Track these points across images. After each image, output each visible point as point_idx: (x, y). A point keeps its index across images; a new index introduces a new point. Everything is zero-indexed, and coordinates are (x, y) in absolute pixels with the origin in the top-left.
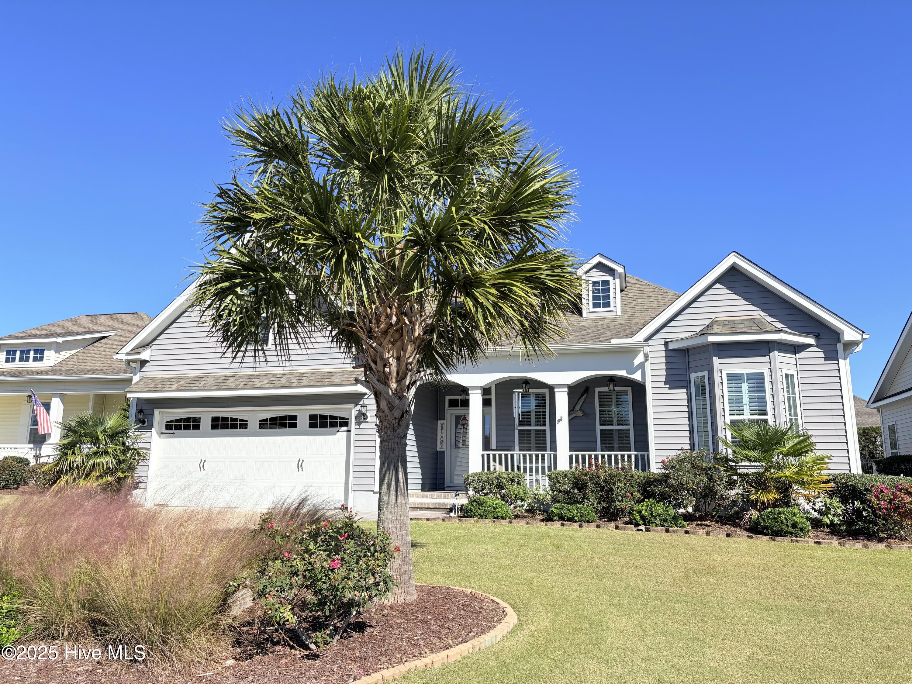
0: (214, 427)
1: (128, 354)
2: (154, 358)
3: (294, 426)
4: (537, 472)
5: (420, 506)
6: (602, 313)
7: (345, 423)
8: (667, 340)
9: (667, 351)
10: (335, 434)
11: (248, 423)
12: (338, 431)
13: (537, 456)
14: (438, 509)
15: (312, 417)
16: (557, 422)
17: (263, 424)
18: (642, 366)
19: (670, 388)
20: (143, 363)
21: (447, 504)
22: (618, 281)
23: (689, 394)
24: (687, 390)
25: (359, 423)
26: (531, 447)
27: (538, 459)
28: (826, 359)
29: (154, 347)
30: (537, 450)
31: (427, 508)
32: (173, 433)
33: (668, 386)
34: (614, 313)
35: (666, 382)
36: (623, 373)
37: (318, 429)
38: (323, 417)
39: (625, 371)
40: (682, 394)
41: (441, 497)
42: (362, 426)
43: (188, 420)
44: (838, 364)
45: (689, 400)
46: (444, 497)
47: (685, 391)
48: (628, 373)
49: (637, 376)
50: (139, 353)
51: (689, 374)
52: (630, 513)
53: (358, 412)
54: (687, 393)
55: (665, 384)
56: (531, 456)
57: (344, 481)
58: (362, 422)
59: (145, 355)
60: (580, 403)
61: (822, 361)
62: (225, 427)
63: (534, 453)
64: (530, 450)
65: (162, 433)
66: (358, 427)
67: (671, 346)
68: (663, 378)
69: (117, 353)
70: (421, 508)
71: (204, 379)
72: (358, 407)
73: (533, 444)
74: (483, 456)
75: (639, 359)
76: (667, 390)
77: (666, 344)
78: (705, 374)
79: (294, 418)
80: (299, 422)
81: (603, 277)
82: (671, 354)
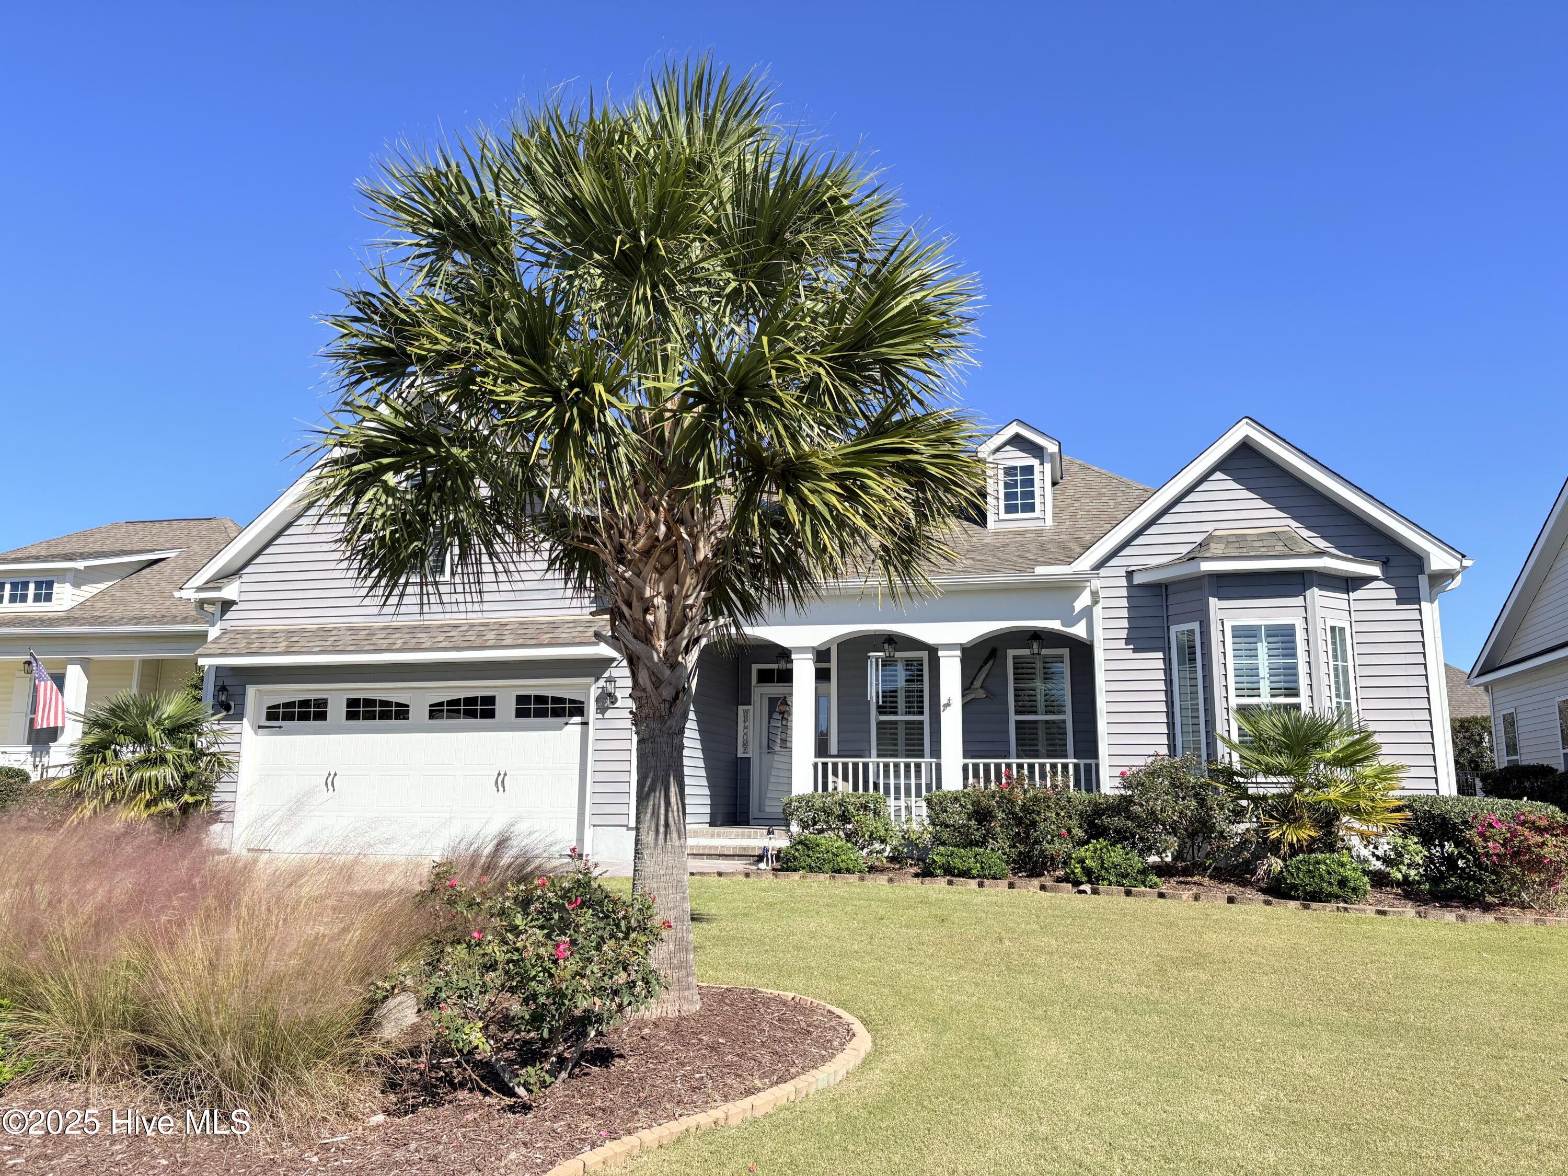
0: (351, 716)
1: (199, 589)
2: (245, 597)
3: (490, 714)
4: (908, 794)
5: (707, 852)
6: (1021, 521)
7: (577, 709)
8: (1131, 569)
9: (1131, 586)
10: (560, 729)
11: (411, 709)
12: (567, 724)
13: (907, 766)
14: (738, 856)
15: (521, 699)
16: (942, 708)
17: (436, 711)
18: (1087, 613)
19: (1135, 650)
20: (227, 605)
21: (754, 848)
22: (1048, 467)
23: (1167, 660)
24: (1164, 655)
25: (602, 710)
26: (897, 750)
27: (910, 771)
28: (1399, 601)
29: (245, 578)
30: (907, 756)
31: (720, 855)
32: (280, 727)
33: (1132, 647)
34: (1041, 523)
35: (1128, 641)
36: (1055, 625)
37: (532, 720)
38: (540, 699)
39: (1059, 622)
40: (1154, 661)
41: (743, 836)
42: (607, 715)
43: (305, 703)
44: (1420, 610)
45: (1168, 671)
46: (749, 837)
47: (1160, 655)
48: (1063, 625)
49: (1079, 630)
50: (219, 589)
51: (1168, 627)
52: (1065, 863)
53: (600, 690)
54: (1164, 659)
55: (1126, 644)
56: (897, 766)
57: (576, 809)
58: (608, 708)
59: (230, 591)
60: (982, 676)
61: (1393, 605)
62: (370, 716)
63: (902, 761)
64: (896, 756)
65: (260, 727)
66: (600, 716)
67: (1138, 579)
68: (1124, 634)
69: (181, 588)
70: (710, 856)
71: (333, 633)
72: (601, 683)
73: (901, 747)
74: (816, 766)
75: (1083, 600)
76: (1130, 654)
77: (1130, 575)
78: (1196, 626)
79: (490, 700)
80: (498, 707)
81: (1022, 459)
82: (1137, 592)
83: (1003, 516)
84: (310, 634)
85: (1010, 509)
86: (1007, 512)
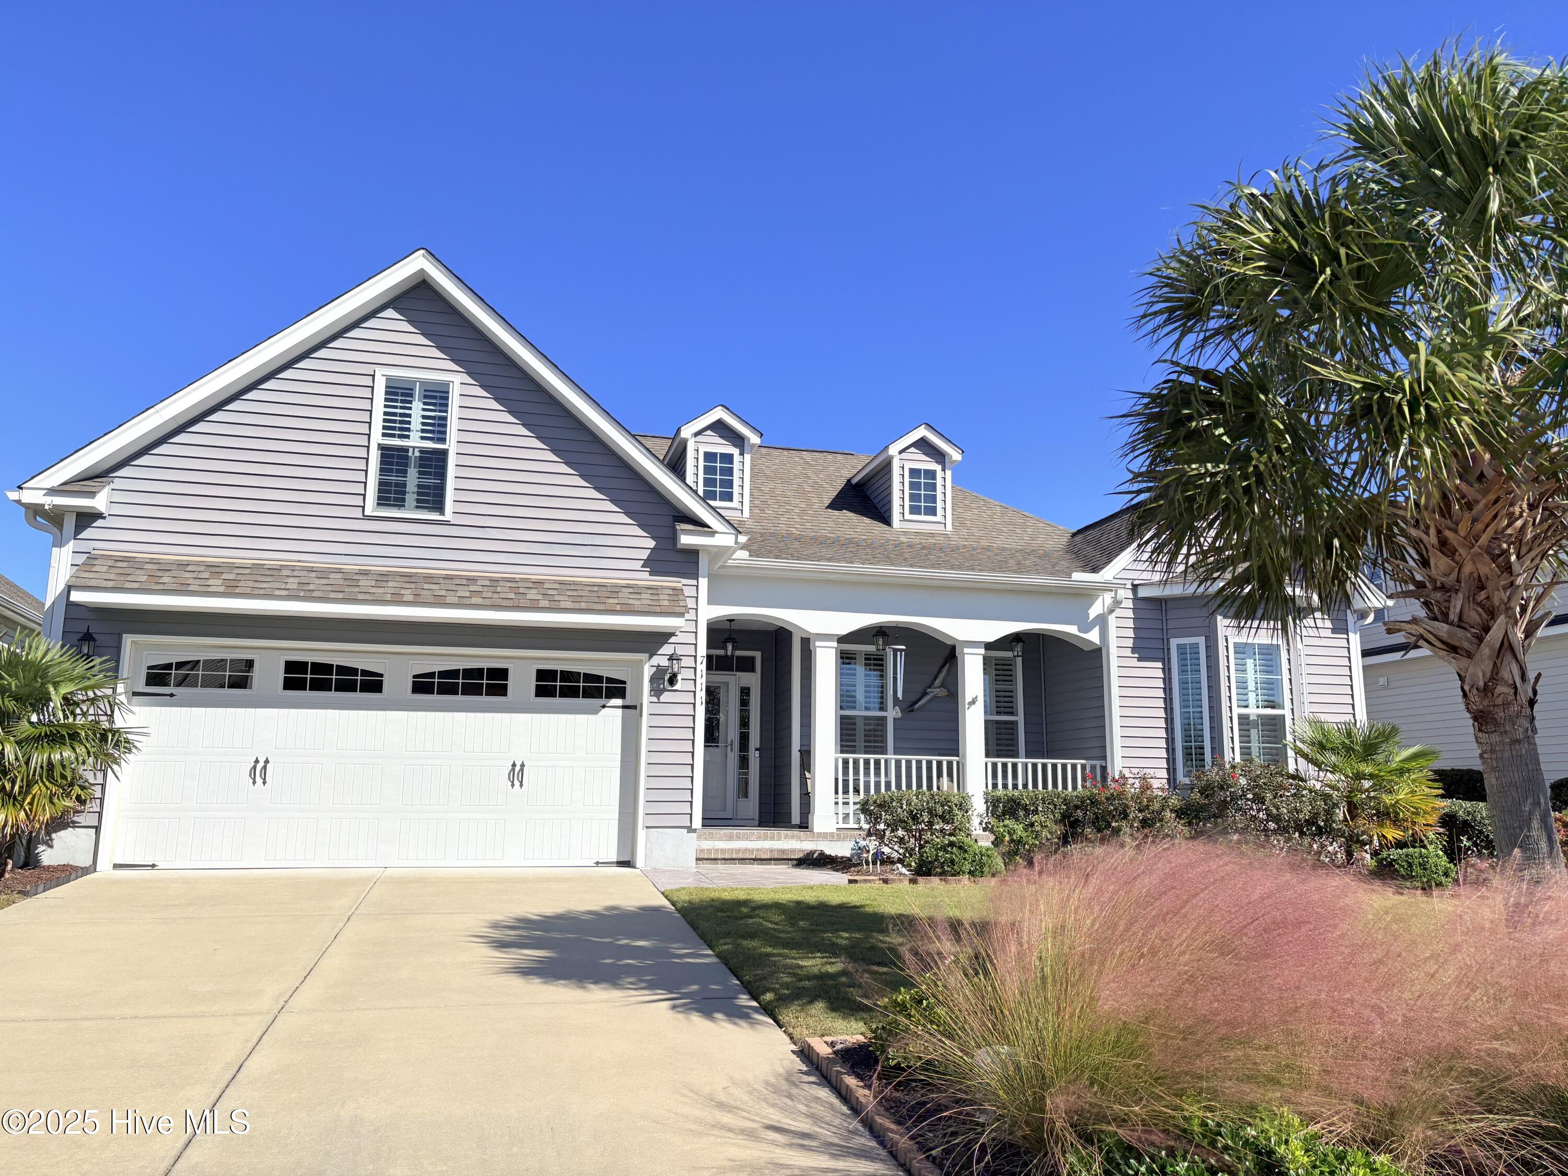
1: (52, 491)
2: (117, 510)
3: (501, 690)
6: (923, 524)
7: (616, 689)
8: (1136, 582)
9: (1136, 599)
10: (596, 712)
12: (604, 707)
15: (542, 675)
16: (967, 706)
17: (422, 685)
18: (1102, 620)
19: (1139, 659)
20: (86, 519)
22: (949, 473)
23: (1167, 670)
24: (1164, 664)
25: (657, 692)
28: (1334, 630)
29: (118, 484)
32: (172, 695)
33: (1137, 655)
34: (941, 527)
35: (1134, 649)
36: (1072, 629)
37: (557, 701)
38: (567, 676)
39: (1076, 627)
40: (1155, 669)
42: (662, 699)
44: (1348, 640)
45: (1167, 680)
47: (1160, 665)
48: (1080, 631)
49: (1093, 636)
50: (92, 494)
51: (1168, 640)
53: (655, 669)
54: (1163, 669)
55: (1133, 653)
57: (617, 808)
58: (665, 690)
59: (99, 502)
60: (942, 676)
61: (1328, 633)
65: (135, 694)
66: (655, 699)
67: (1142, 593)
68: (1130, 643)
69: (20, 488)
72: (656, 660)
73: (860, 743)
74: (836, 760)
75: (1095, 610)
76: (1135, 662)
77: (1135, 587)
78: (1201, 640)
79: (502, 674)
81: (927, 464)
82: (1142, 605)
83: (908, 516)
84: (248, 571)
85: (915, 510)
86: (911, 513)
